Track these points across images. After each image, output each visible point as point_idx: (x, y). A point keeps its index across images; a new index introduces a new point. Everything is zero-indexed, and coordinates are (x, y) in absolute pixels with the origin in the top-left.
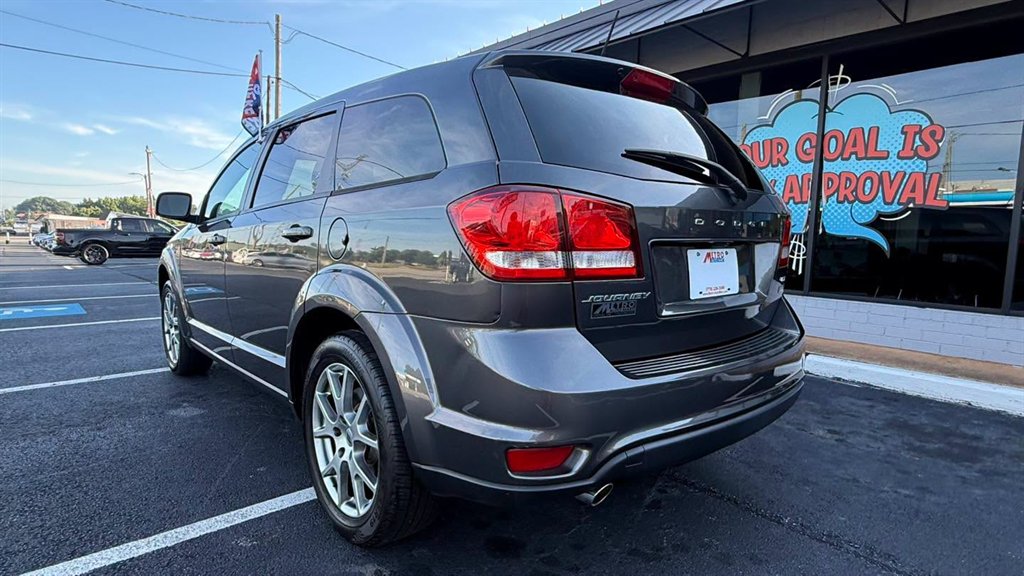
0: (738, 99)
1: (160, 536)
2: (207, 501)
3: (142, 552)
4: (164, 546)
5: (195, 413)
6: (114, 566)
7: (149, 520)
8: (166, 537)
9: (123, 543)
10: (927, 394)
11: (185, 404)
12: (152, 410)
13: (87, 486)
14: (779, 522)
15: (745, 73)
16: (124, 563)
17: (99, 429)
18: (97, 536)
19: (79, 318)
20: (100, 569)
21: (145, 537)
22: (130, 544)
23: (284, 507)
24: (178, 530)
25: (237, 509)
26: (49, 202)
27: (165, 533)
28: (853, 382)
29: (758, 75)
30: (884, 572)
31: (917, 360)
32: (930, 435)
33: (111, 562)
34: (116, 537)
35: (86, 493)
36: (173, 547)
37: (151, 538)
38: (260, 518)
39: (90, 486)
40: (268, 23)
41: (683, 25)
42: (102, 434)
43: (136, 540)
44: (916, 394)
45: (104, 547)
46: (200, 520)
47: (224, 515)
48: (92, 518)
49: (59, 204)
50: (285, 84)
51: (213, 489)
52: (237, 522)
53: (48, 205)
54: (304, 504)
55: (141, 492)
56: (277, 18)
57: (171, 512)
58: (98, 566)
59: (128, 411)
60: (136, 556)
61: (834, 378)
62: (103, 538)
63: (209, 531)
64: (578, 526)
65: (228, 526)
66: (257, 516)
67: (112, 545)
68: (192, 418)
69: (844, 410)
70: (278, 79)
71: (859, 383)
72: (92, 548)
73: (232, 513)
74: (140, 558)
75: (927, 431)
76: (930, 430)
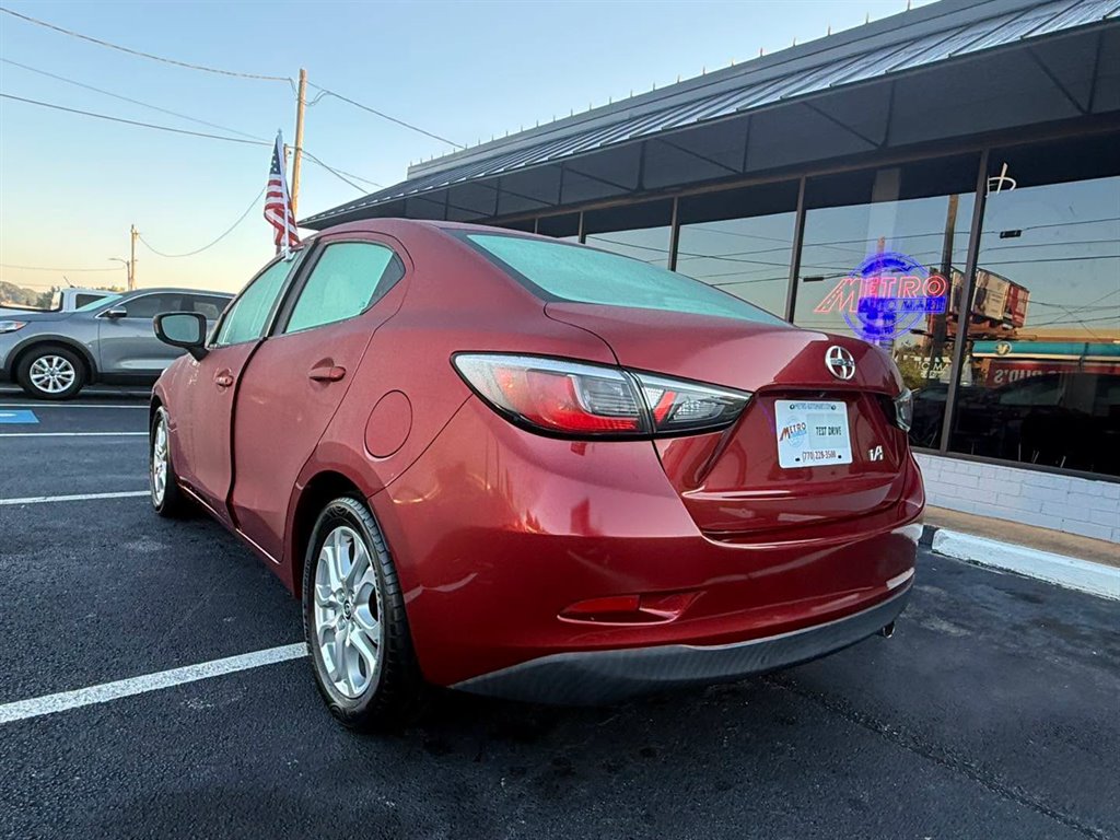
0: (870, 202)
1: (93, 690)
2: (156, 651)
3: (68, 706)
4: (96, 701)
5: (156, 548)
6: (31, 720)
7: (82, 669)
8: (99, 691)
9: (46, 694)
10: (1088, 589)
11: (144, 537)
12: (105, 541)
13: (11, 624)
14: (876, 730)
15: (882, 168)
16: (44, 718)
17: (35, 559)
18: (16, 683)
19: (28, 427)
20: (14, 722)
21: (75, 689)
22: (55, 696)
23: (249, 667)
24: (116, 683)
25: (192, 664)
26: (9, 288)
27: (99, 686)
28: (994, 567)
29: (897, 172)
30: (1004, 799)
31: (1082, 546)
32: (1088, 638)
33: (29, 715)
34: (39, 686)
35: (9, 632)
36: (107, 703)
37: (82, 691)
38: (220, 677)
39: (16, 625)
40: (290, 79)
41: (804, 103)
42: (38, 565)
43: (63, 691)
44: (1074, 588)
45: (22, 697)
46: (144, 674)
47: (175, 670)
48: (13, 662)
49: (23, 292)
50: (306, 156)
51: (166, 639)
52: (189, 680)
53: (8, 292)
54: (275, 664)
55: (77, 637)
56: (302, 74)
57: (110, 662)
58: (11, 719)
59: (74, 541)
60: (60, 710)
61: (969, 561)
62: (23, 686)
63: (154, 688)
64: (617, 715)
65: (179, 682)
66: (215, 674)
67: (33, 695)
68: (152, 554)
69: (976, 600)
70: (297, 149)
71: (1001, 569)
72: (7, 697)
73: (186, 668)
74: (64, 713)
75: (1083, 633)
76: (1086, 632)
